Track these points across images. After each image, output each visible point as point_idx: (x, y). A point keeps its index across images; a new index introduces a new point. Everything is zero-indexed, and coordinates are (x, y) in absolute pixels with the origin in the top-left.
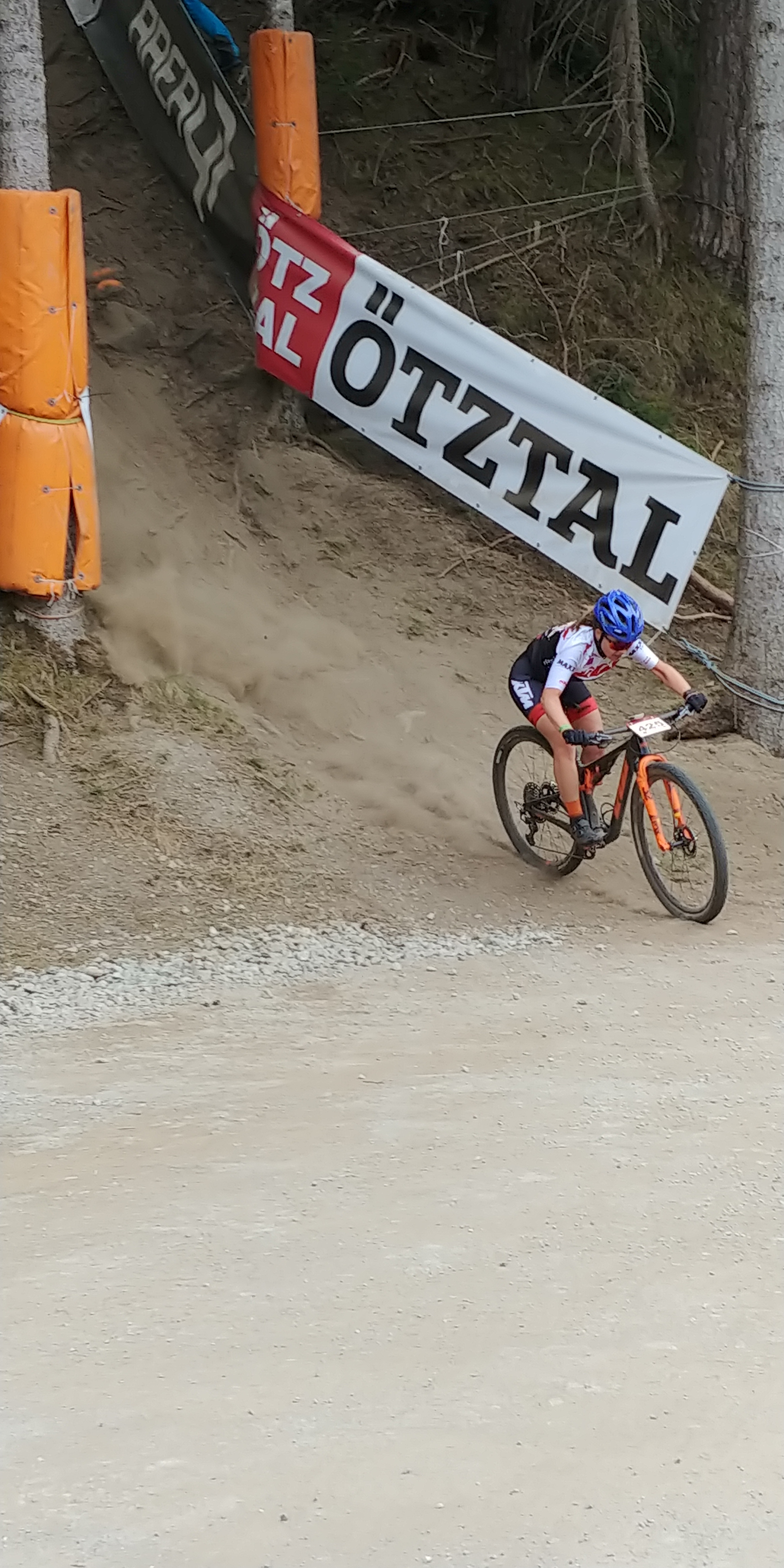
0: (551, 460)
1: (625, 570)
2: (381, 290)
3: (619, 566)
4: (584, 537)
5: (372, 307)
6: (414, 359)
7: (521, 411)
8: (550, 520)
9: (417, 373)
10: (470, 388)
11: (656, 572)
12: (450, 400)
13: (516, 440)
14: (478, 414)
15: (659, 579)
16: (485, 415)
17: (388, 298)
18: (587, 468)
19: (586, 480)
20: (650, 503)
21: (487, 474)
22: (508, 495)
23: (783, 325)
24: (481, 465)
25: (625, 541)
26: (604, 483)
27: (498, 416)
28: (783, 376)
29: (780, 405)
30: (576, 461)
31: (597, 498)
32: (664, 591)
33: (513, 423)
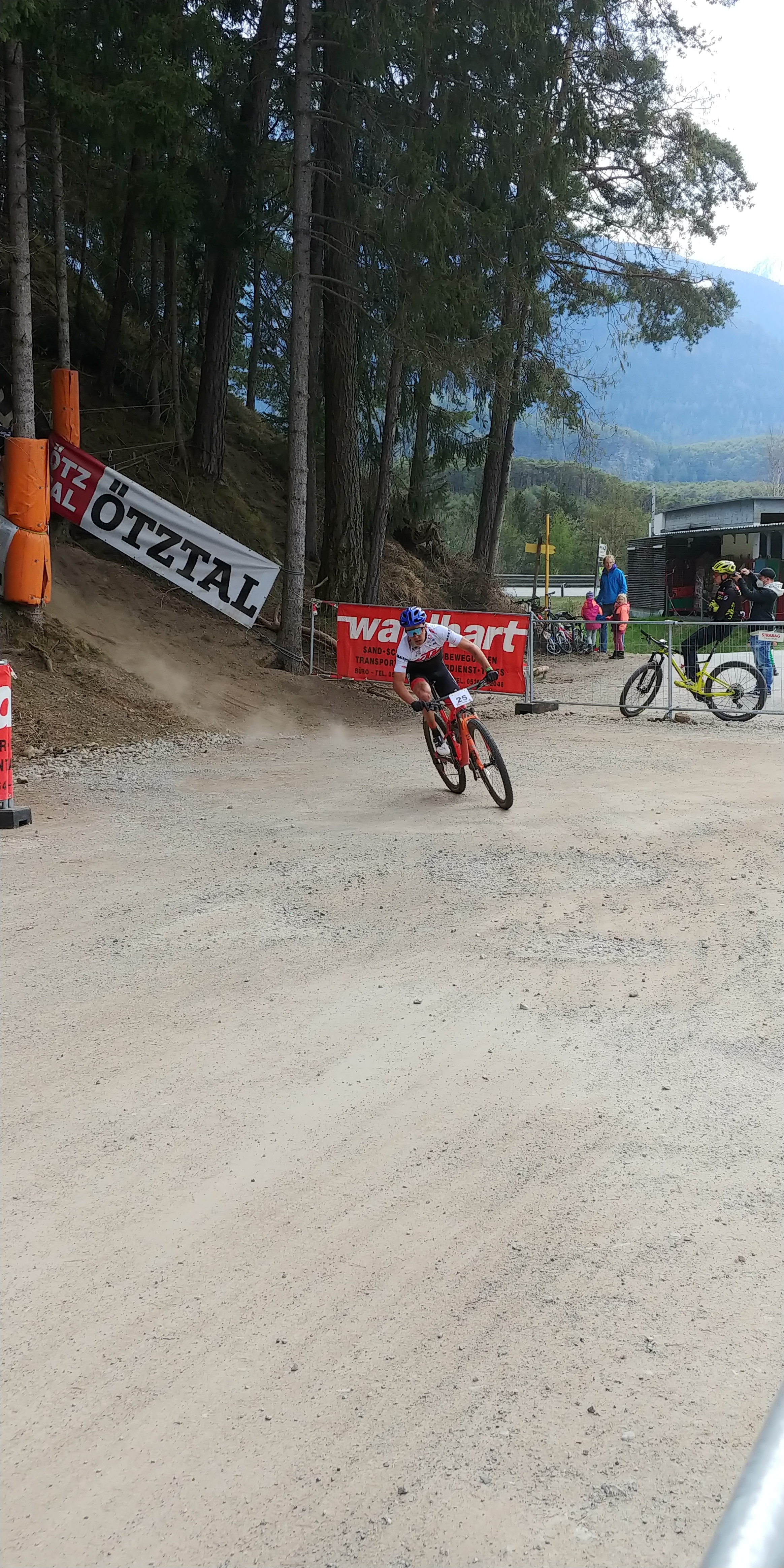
0: (200, 557)
1: (233, 604)
2: (117, 482)
3: (230, 602)
4: (214, 590)
5: (113, 489)
6: (133, 512)
7: (185, 536)
8: (199, 582)
9: (135, 518)
10: (161, 525)
11: (248, 605)
12: (152, 530)
13: (184, 548)
14: (165, 537)
15: (249, 608)
16: (169, 537)
17: (121, 486)
18: (216, 561)
19: (216, 566)
20: (246, 577)
21: (168, 562)
22: (179, 571)
23: (303, 509)
24: (166, 557)
25: (234, 593)
26: (223, 567)
27: (175, 538)
28: (303, 529)
29: (301, 541)
30: (212, 558)
31: (221, 574)
32: (250, 612)
33: (182, 541)
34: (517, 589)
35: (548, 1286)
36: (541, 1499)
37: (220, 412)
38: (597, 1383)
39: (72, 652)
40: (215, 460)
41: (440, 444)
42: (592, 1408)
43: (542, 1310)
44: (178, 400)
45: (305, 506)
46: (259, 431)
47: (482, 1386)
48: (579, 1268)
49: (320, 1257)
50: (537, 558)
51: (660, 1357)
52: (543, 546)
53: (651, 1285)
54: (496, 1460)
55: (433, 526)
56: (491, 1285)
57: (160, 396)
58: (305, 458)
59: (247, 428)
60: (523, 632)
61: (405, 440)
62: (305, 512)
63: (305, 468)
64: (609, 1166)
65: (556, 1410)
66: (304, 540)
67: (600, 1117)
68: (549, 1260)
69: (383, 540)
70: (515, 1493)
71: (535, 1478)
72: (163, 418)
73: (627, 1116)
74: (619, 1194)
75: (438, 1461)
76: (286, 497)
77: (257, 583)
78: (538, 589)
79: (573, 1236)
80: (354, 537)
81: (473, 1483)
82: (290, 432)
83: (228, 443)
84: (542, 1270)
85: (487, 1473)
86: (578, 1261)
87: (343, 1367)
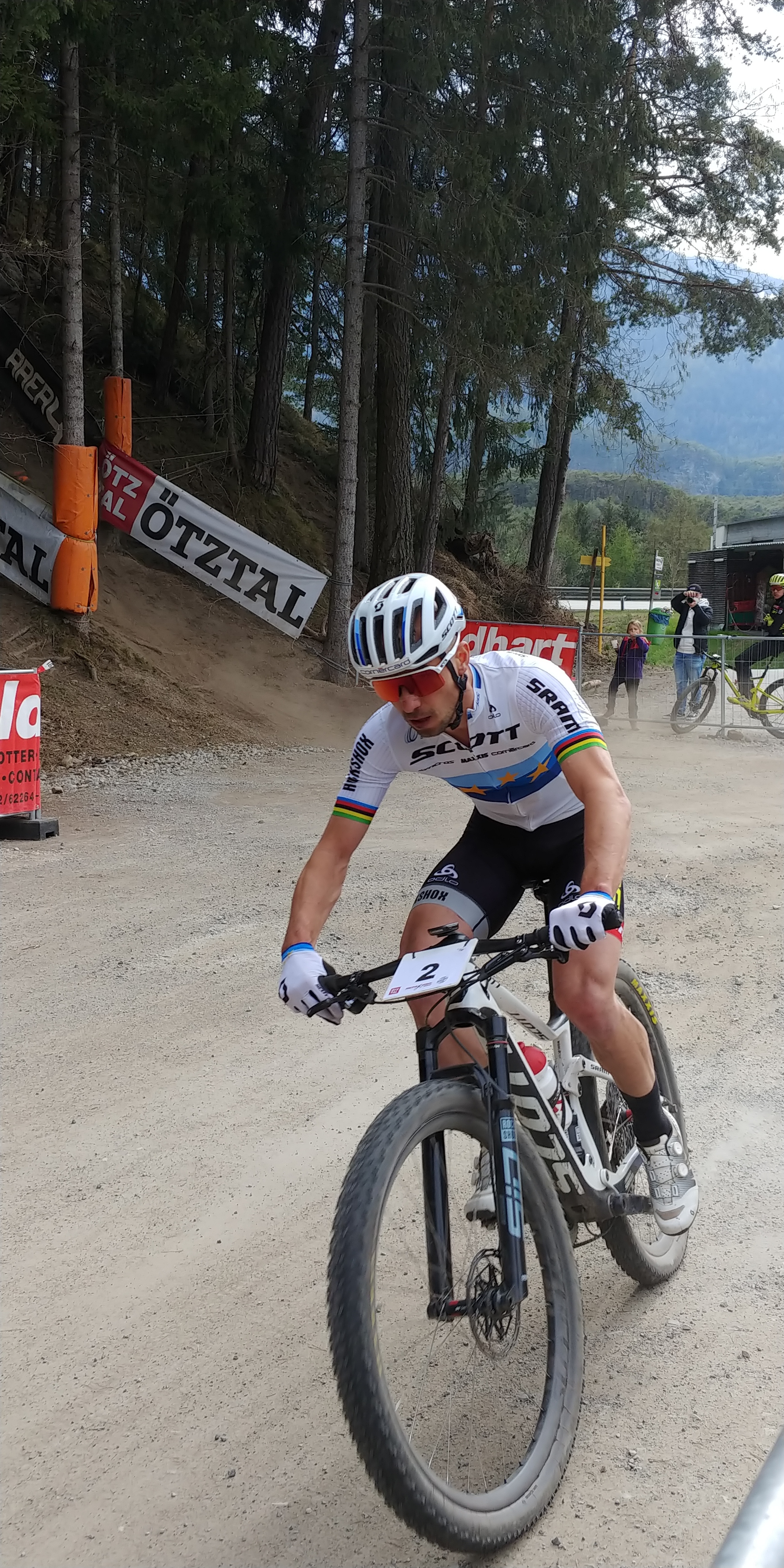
0: (247, 567)
1: (279, 614)
2: (167, 491)
3: (277, 612)
4: (261, 600)
5: (163, 498)
6: (182, 521)
7: (233, 546)
8: (246, 592)
9: (184, 527)
10: (209, 535)
11: (294, 615)
12: (200, 540)
13: (231, 558)
14: (213, 547)
15: (295, 618)
16: (217, 547)
17: (171, 495)
18: (263, 571)
19: (262, 576)
20: (293, 587)
21: (215, 572)
22: (226, 581)
23: (352, 520)
24: (213, 567)
25: (280, 602)
26: (271, 578)
27: (223, 548)
28: (351, 540)
29: (349, 551)
30: (259, 569)
31: (268, 584)
32: (297, 622)
33: (230, 551)
34: (571, 602)
37: (274, 421)
39: (117, 660)
40: (267, 471)
41: (493, 454)
44: (232, 410)
45: (354, 517)
46: (315, 441)
50: (593, 571)
52: (599, 559)
55: (487, 537)
57: (215, 405)
58: (355, 468)
59: (302, 438)
60: (572, 645)
61: (460, 450)
62: (354, 522)
63: (354, 478)
66: (352, 550)
69: (433, 550)
72: (217, 427)
76: (337, 508)
77: (303, 594)
80: (402, 549)
82: (342, 441)
83: (282, 452)
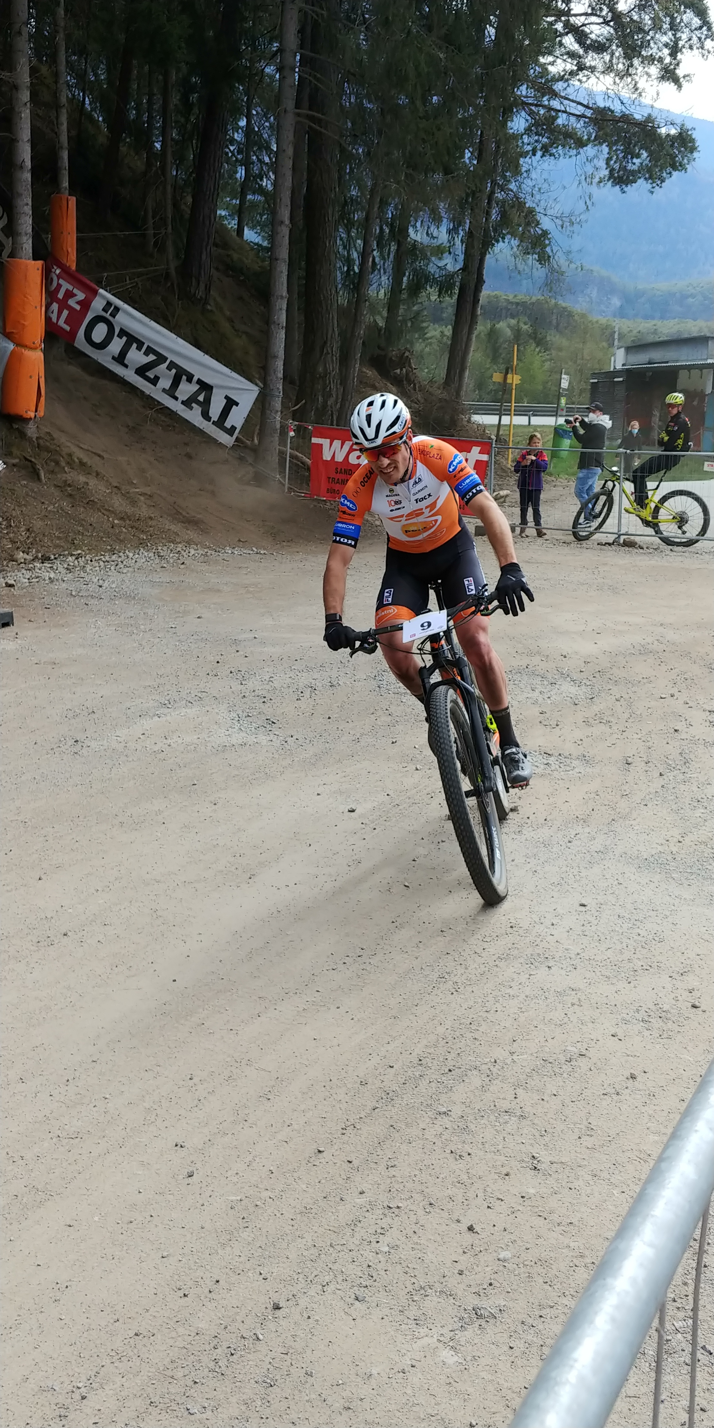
0: (184, 378)
1: (214, 423)
2: (109, 304)
3: (211, 421)
4: (197, 409)
5: (105, 310)
6: (123, 333)
7: (171, 357)
8: (182, 401)
9: (125, 339)
10: (148, 347)
11: (228, 424)
12: (140, 351)
13: (169, 368)
14: (152, 357)
15: (229, 427)
16: (155, 358)
17: (113, 308)
18: (200, 382)
19: (198, 387)
20: (227, 397)
21: (154, 381)
22: (164, 390)
23: (282, 334)
24: (152, 377)
25: (215, 412)
26: (206, 388)
27: (161, 359)
28: (281, 353)
29: (279, 365)
30: (195, 379)
31: (203, 394)
32: (231, 431)
33: (168, 362)
34: (483, 416)
35: (443, 1098)
36: (412, 1318)
37: (208, 239)
38: (479, 1201)
39: (63, 464)
40: (202, 286)
41: (414, 275)
42: (472, 1226)
43: (435, 1122)
44: (170, 227)
45: (284, 331)
46: (247, 259)
47: (368, 1199)
48: (475, 1080)
49: (229, 1059)
50: (505, 388)
51: (544, 1175)
52: (509, 376)
53: (543, 1100)
54: (372, 1277)
55: (407, 354)
56: (388, 1094)
57: (154, 223)
58: (285, 285)
59: (235, 256)
60: (485, 457)
61: (382, 271)
62: (284, 336)
63: (285, 293)
64: (515, 976)
65: (436, 1226)
66: (282, 363)
67: (511, 927)
68: (447, 1071)
69: (357, 366)
70: (387, 1311)
71: (408, 1296)
72: (156, 243)
73: (537, 927)
74: (522, 1006)
75: (316, 1276)
76: (268, 321)
77: (237, 404)
78: (503, 417)
79: (473, 1046)
80: (330, 362)
81: (348, 1299)
82: (273, 259)
83: (217, 269)
84: (439, 1080)
85: (362, 1289)
86: (475, 1072)
87: (237, 1174)
